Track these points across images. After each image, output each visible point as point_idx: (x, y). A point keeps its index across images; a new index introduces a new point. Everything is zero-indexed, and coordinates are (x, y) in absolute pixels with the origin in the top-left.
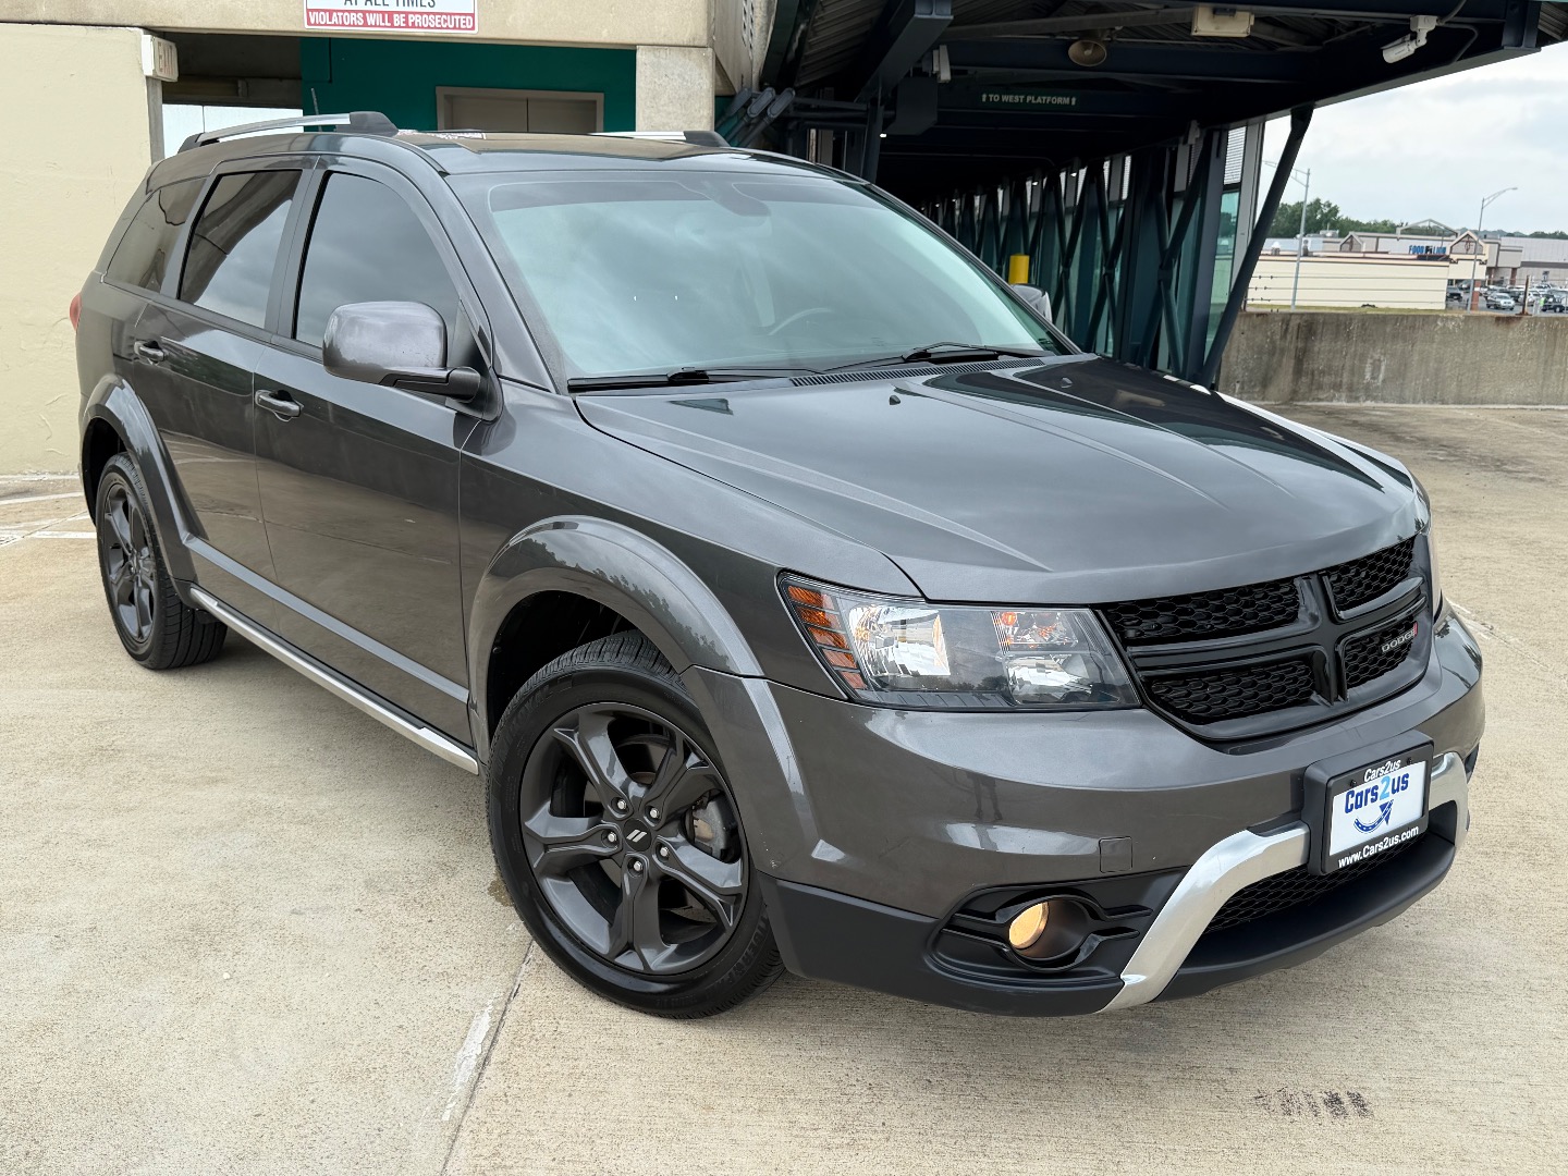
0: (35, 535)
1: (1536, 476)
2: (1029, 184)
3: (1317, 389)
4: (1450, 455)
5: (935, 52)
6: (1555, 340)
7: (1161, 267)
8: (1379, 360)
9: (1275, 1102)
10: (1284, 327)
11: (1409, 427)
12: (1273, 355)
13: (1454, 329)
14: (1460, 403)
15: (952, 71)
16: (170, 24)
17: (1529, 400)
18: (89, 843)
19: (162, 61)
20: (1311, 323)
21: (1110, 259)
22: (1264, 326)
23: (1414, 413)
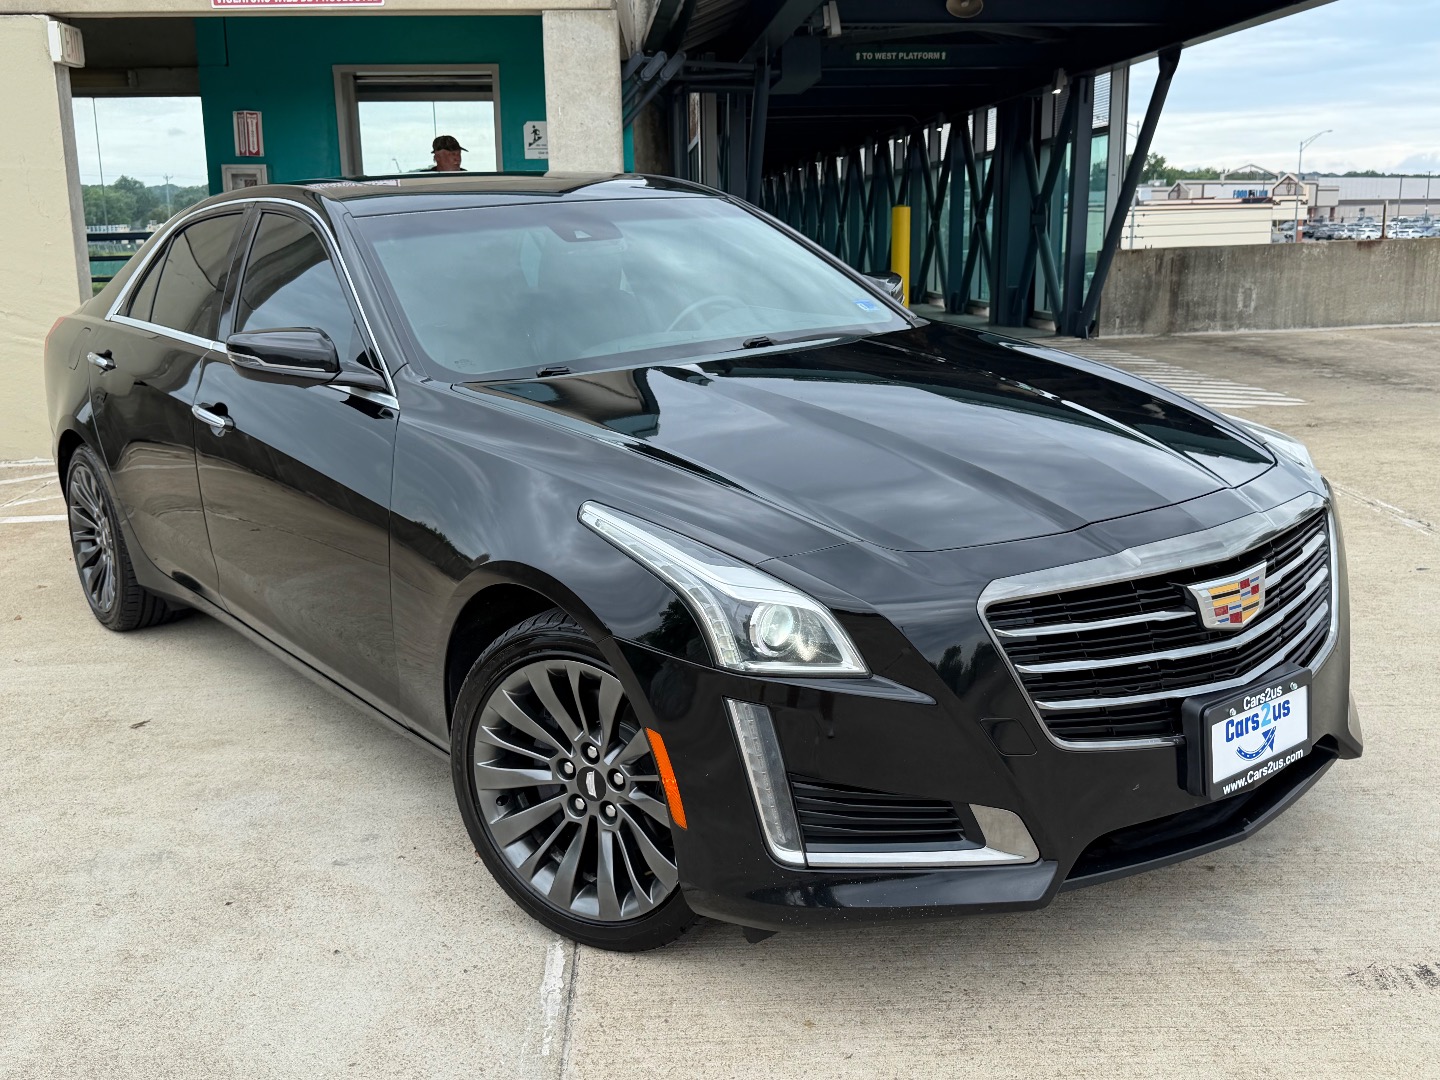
1: (1423, 386)
2: (891, 143)
3: (1193, 320)
4: (1335, 372)
5: (825, 8)
6: (1414, 260)
7: (1033, 212)
8: (1250, 289)
10: (1159, 262)
11: (1288, 350)
12: (1149, 289)
13: (1319, 255)
14: (1328, 326)
15: (842, 28)
16: (75, 10)
17: (1394, 319)
18: (107, 811)
19: (70, 45)
20: (1184, 257)
21: (980, 208)
22: (1139, 262)
23: (1288, 337)
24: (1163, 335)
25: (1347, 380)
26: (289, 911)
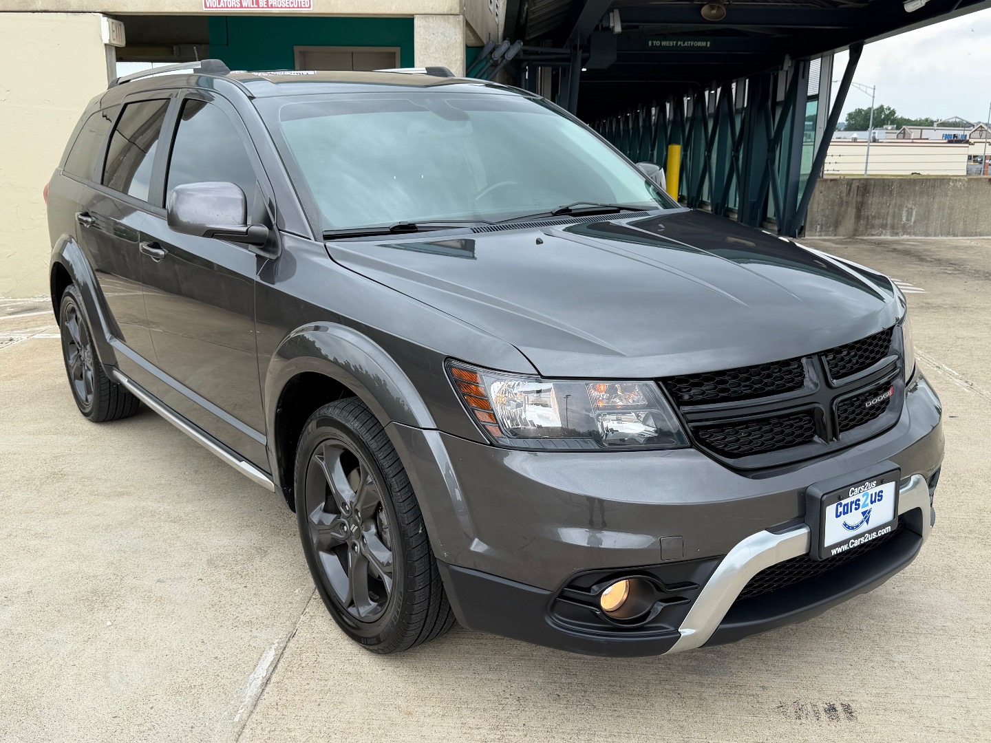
0: (36, 336)
3: (871, 228)
4: (955, 270)
5: (611, 14)
7: (768, 151)
8: (911, 209)
9: (791, 710)
10: (848, 188)
11: (931, 252)
13: (960, 187)
14: (965, 236)
16: (118, 10)
18: (36, 535)
19: (115, 34)
20: (867, 185)
21: (736, 148)
22: (835, 187)
23: (934, 243)
24: (848, 238)
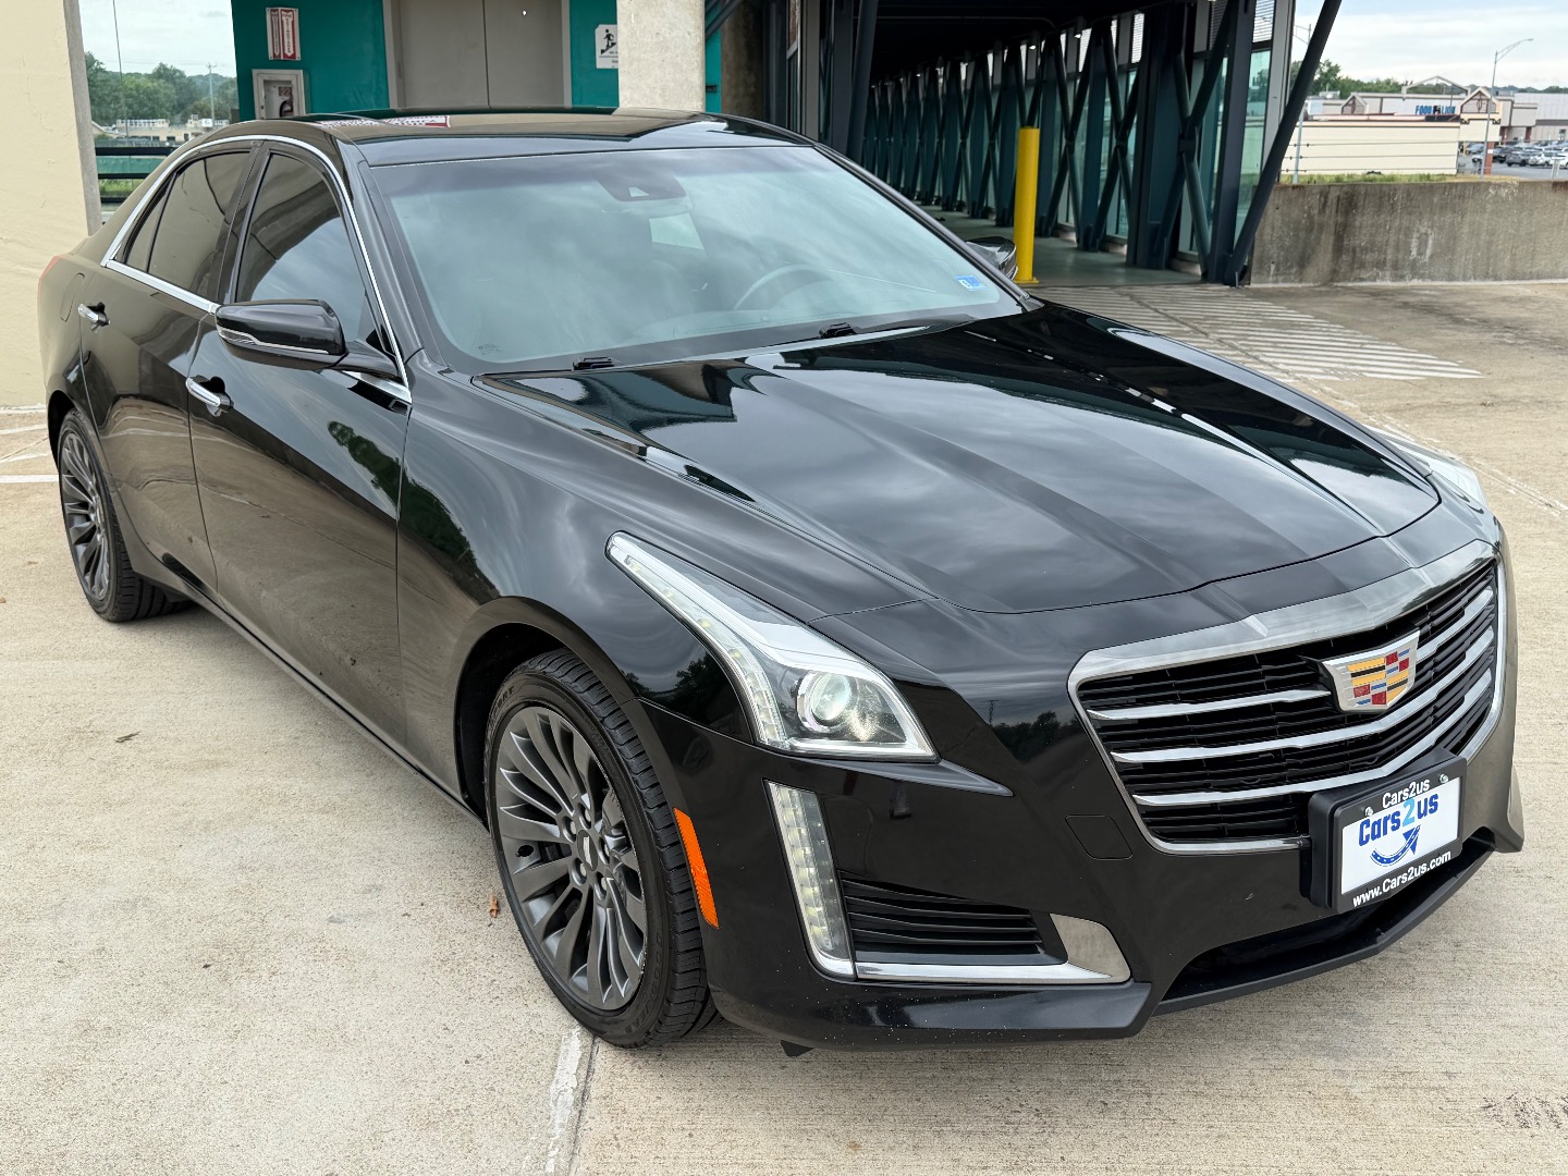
2: (1023, 49)
3: (1359, 268)
4: (1518, 337)
8: (1426, 234)
9: (1507, 1112)
10: (1323, 200)
11: (1467, 307)
12: (1311, 231)
13: (1507, 197)
14: (1514, 279)
20: (1353, 195)
21: (1121, 130)
22: (1301, 200)
23: (1467, 291)
24: (1324, 285)
25: (1530, 347)
26: (274, 978)
